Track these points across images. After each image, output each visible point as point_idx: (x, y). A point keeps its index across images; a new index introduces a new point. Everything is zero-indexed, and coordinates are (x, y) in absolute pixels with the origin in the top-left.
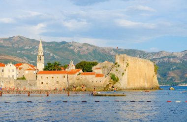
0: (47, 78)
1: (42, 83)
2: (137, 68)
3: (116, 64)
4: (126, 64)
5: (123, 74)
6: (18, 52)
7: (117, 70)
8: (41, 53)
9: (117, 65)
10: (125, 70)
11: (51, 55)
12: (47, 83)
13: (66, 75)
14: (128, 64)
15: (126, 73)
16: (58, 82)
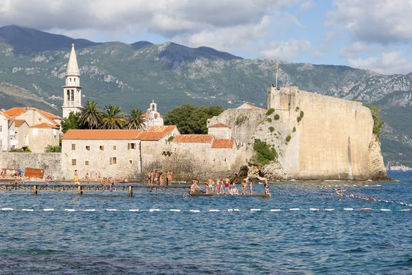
0: (87, 148)
1: (74, 162)
2: (327, 123)
3: (271, 111)
4: (298, 114)
5: (288, 139)
6: (15, 70)
7: (272, 129)
8: (73, 82)
9: (271, 116)
10: (294, 130)
11: (108, 79)
12: (87, 163)
13: (137, 142)
14: (302, 114)
15: (296, 137)
16: (115, 159)
